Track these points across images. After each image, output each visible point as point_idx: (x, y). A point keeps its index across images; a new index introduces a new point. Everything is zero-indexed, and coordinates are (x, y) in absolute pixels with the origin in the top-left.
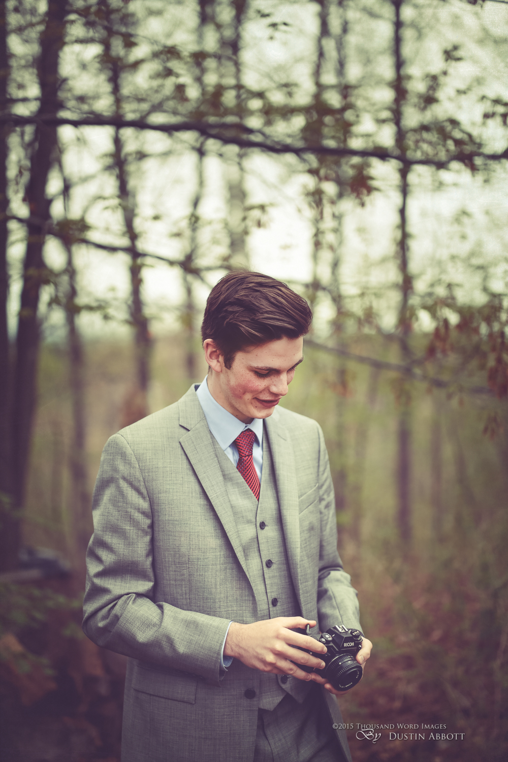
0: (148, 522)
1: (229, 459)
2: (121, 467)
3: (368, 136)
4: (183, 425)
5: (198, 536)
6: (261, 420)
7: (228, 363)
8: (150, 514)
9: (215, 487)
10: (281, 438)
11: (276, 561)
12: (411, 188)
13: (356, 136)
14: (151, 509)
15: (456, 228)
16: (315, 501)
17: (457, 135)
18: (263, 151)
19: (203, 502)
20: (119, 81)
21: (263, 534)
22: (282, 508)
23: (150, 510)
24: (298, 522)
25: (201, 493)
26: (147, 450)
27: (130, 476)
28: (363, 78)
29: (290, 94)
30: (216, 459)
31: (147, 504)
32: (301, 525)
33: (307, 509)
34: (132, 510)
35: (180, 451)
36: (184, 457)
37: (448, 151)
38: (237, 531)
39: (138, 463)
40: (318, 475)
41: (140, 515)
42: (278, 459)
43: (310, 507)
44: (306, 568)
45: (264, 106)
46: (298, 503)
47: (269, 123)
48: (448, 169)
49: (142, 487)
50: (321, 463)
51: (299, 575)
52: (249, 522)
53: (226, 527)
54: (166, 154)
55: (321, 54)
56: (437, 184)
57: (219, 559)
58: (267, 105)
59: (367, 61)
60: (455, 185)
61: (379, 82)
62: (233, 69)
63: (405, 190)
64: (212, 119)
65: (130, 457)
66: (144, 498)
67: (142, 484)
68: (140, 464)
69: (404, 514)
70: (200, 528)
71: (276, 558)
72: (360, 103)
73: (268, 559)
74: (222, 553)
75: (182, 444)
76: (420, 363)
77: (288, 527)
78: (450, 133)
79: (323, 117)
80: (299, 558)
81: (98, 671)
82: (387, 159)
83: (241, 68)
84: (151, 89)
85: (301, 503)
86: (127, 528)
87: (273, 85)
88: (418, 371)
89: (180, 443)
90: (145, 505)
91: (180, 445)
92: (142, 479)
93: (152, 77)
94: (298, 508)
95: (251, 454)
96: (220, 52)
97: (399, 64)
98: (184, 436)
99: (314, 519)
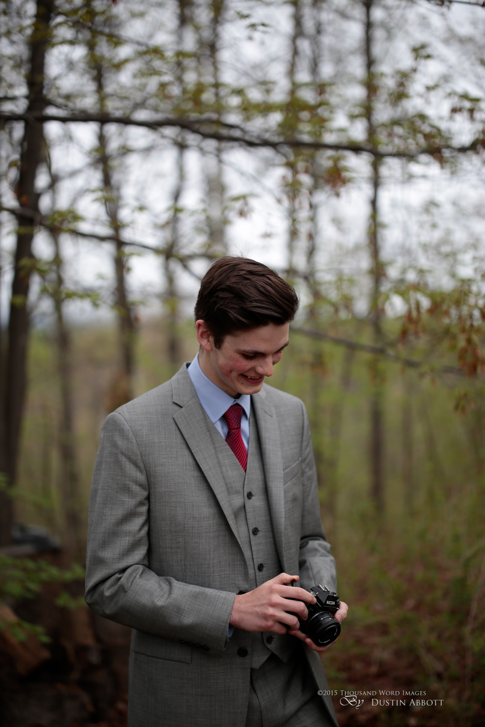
0: (145, 494)
1: (219, 433)
2: (120, 442)
3: (342, 130)
4: (176, 402)
5: (193, 505)
6: (249, 397)
7: (218, 343)
8: (147, 487)
9: (207, 459)
10: (268, 414)
11: (263, 529)
12: (382, 180)
13: (331, 131)
14: (148, 481)
15: (425, 218)
16: (297, 474)
17: (427, 129)
18: (241, 146)
19: (196, 474)
20: (103, 81)
21: (250, 504)
22: (267, 480)
23: (147, 483)
24: (283, 493)
25: (195, 466)
26: (143, 426)
27: (128, 451)
28: (335, 76)
29: (268, 91)
30: (208, 433)
31: (144, 477)
32: (285, 496)
33: (291, 481)
34: (131, 483)
35: (174, 427)
36: (178, 432)
37: (417, 144)
38: (229, 501)
39: (136, 439)
40: (301, 450)
41: (138, 487)
42: (265, 434)
43: (293, 479)
44: (289, 537)
45: (243, 102)
46: (283, 476)
47: (248, 119)
48: (417, 162)
49: (139, 461)
50: (305, 438)
51: (284, 542)
52: (237, 492)
53: (219, 497)
54: (148, 150)
55: (295, 52)
56: (406, 176)
57: (212, 527)
58: (246, 102)
59: (339, 59)
60: (424, 177)
61: (352, 79)
62: (211, 69)
63: (376, 182)
64: (194, 116)
65: (127, 432)
66: (141, 471)
67: (140, 458)
68: (138, 440)
69: (377, 490)
70: (194, 498)
71: (263, 527)
72: (334, 100)
73: (255, 527)
74: (215, 522)
75: (176, 420)
76: (393, 345)
77: (273, 498)
78: (420, 127)
79: (300, 113)
80: (283, 527)
81: (89, 640)
82: (359, 152)
83: (219, 66)
84: (134, 87)
85: (286, 475)
86: (126, 499)
87: (251, 82)
88: (391, 352)
89: (174, 419)
90: (142, 478)
91: (174, 422)
92: (139, 454)
93: (135, 76)
94: (282, 480)
95: (239, 428)
96: (199, 52)
97: (370, 63)
98: (178, 413)
99: (297, 490)
